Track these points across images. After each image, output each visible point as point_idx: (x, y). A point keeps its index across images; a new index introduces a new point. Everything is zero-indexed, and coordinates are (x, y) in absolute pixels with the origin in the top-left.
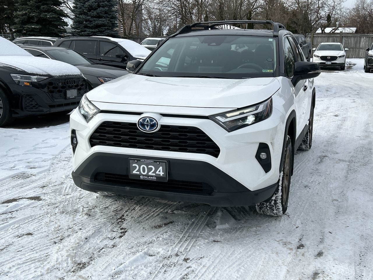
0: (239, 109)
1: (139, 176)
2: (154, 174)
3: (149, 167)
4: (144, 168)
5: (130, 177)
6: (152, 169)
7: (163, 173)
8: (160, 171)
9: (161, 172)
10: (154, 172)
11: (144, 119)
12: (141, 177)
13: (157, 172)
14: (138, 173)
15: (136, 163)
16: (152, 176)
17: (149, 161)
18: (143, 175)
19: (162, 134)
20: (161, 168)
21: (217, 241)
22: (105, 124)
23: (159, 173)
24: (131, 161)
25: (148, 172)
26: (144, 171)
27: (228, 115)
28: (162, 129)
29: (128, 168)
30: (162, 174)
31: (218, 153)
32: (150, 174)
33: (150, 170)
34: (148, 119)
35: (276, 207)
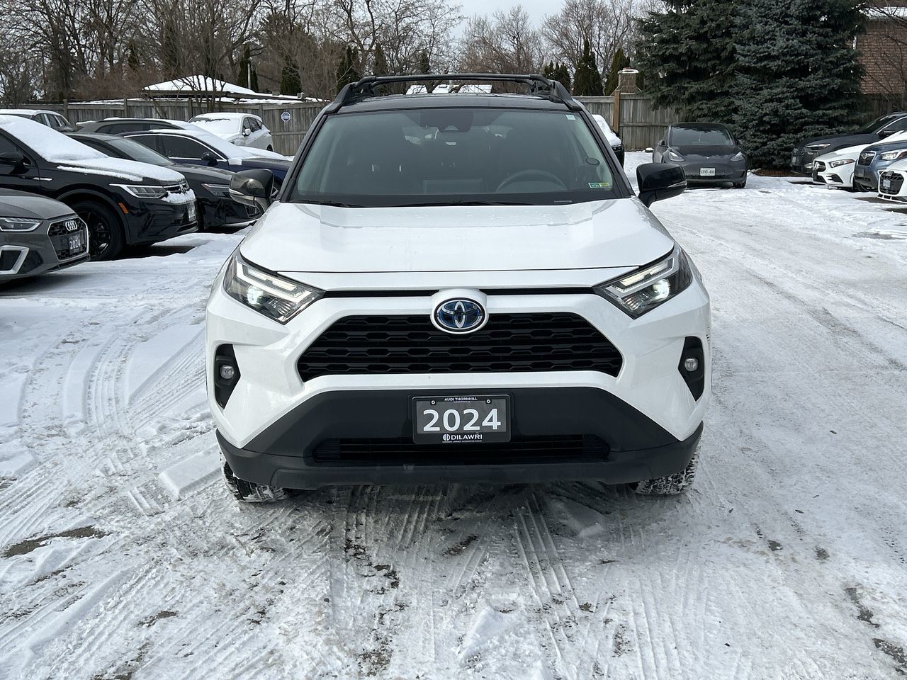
0: (642, 268)
1: (439, 435)
2: (478, 428)
3: (465, 412)
4: (452, 417)
5: (416, 442)
6: (471, 416)
7: (499, 424)
8: (491, 420)
9: (494, 421)
10: (478, 423)
11: (450, 304)
12: (444, 437)
13: (485, 423)
14: (438, 429)
15: (432, 407)
16: (473, 433)
17: (465, 399)
18: (451, 433)
19: (493, 335)
20: (494, 412)
21: (609, 562)
22: (345, 324)
23: (490, 424)
24: (419, 404)
25: (462, 424)
26: (452, 423)
27: (626, 282)
28: (492, 323)
29: (411, 422)
30: (495, 425)
31: (617, 366)
32: (468, 427)
33: (466, 419)
34: (459, 303)
35: (687, 473)
